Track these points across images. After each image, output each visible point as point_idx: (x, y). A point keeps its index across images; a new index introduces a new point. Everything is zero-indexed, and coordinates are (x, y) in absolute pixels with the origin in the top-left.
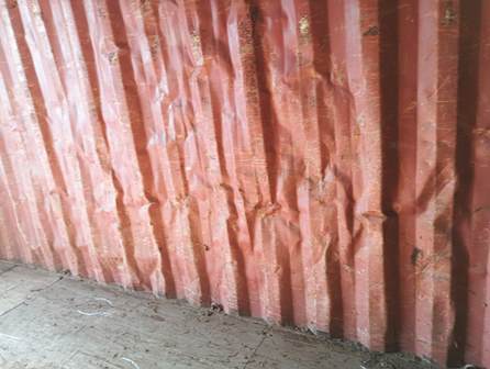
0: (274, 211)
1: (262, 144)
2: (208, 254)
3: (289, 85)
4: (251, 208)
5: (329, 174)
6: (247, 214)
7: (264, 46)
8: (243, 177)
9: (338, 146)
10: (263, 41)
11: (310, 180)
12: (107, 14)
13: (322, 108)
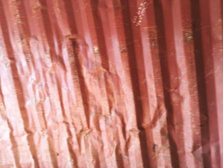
0: (89, 132)
1: (81, 101)
2: (58, 158)
3: (92, 74)
4: (78, 132)
5: (113, 113)
6: (77, 135)
7: (79, 58)
8: (73, 117)
9: (116, 100)
10: (79, 55)
11: (105, 116)
12: (4, 45)
13: (107, 84)
